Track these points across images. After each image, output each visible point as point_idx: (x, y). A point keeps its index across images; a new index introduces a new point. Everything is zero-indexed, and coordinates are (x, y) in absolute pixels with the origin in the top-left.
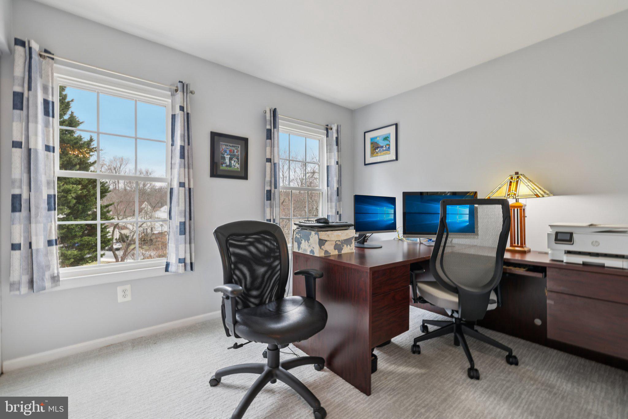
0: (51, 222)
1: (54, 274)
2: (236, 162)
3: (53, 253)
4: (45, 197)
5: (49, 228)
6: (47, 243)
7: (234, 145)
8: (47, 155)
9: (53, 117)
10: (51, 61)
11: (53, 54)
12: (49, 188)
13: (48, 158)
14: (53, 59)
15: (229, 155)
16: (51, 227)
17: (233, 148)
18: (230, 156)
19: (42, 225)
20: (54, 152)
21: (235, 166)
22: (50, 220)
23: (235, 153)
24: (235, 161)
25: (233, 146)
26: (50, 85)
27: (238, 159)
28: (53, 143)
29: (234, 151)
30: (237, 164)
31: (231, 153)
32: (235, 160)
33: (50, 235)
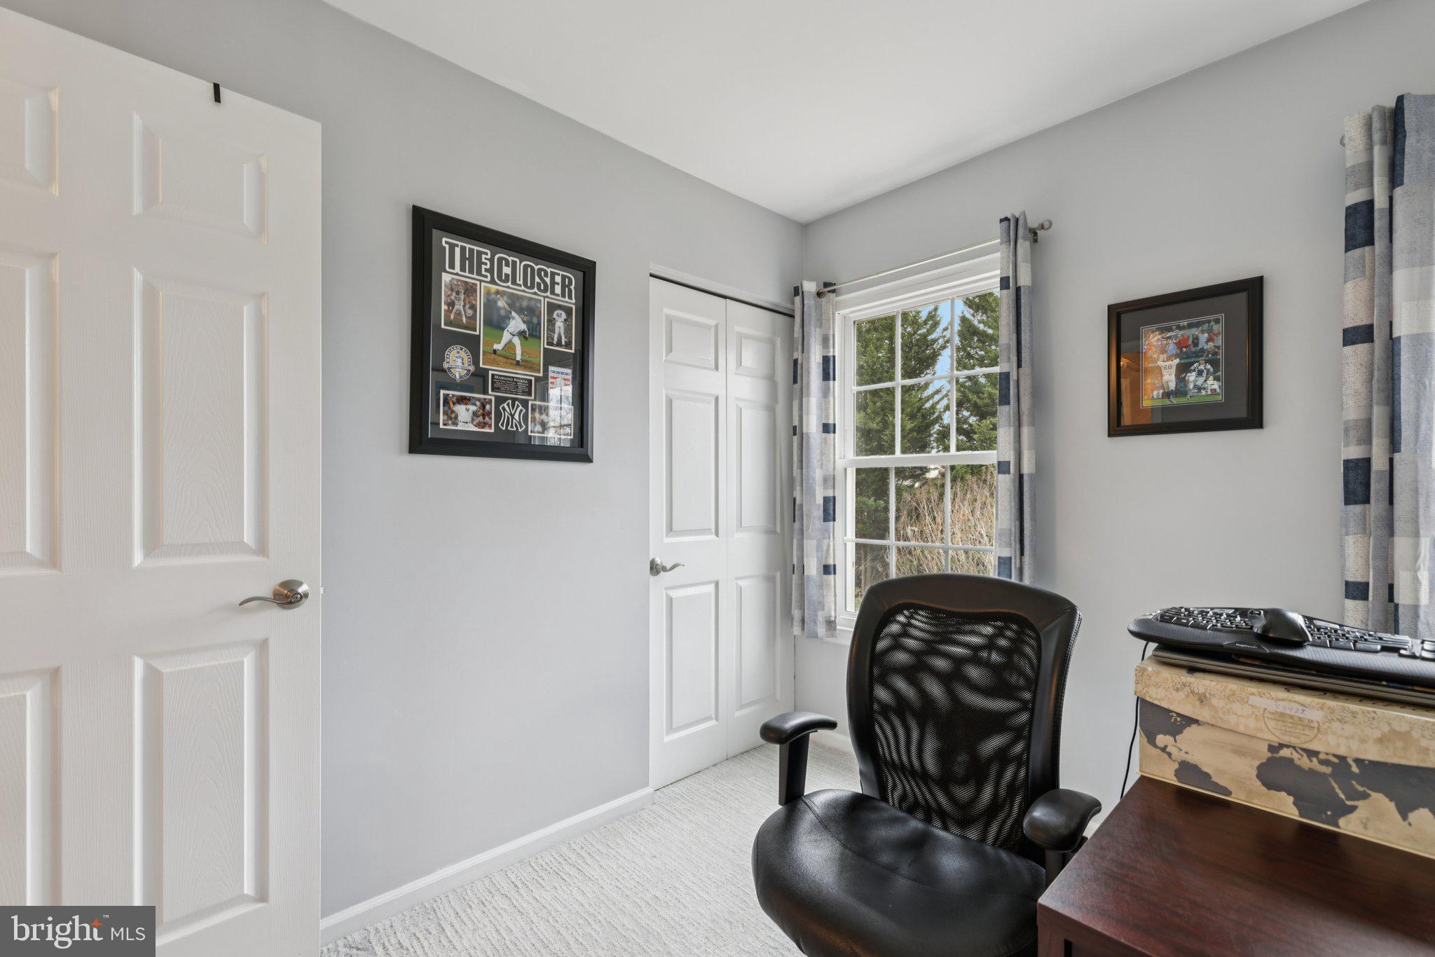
0: (829, 538)
1: (830, 617)
2: (1205, 374)
3: (830, 585)
4: (820, 501)
5: (825, 547)
6: (822, 569)
7: (1194, 320)
8: (825, 439)
9: (834, 379)
10: (832, 295)
11: (835, 284)
12: (825, 488)
13: (826, 443)
14: (834, 291)
15: (1177, 356)
16: (829, 546)
17: (1195, 331)
18: (1180, 359)
19: (815, 542)
20: (834, 432)
21: (1199, 389)
22: (827, 535)
23: (1202, 344)
24: (1200, 373)
25: (1190, 326)
26: (831, 333)
27: (1215, 363)
28: (834, 420)
29: (1197, 338)
30: (1211, 381)
31: (1184, 350)
32: (1202, 367)
33: (826, 558)
